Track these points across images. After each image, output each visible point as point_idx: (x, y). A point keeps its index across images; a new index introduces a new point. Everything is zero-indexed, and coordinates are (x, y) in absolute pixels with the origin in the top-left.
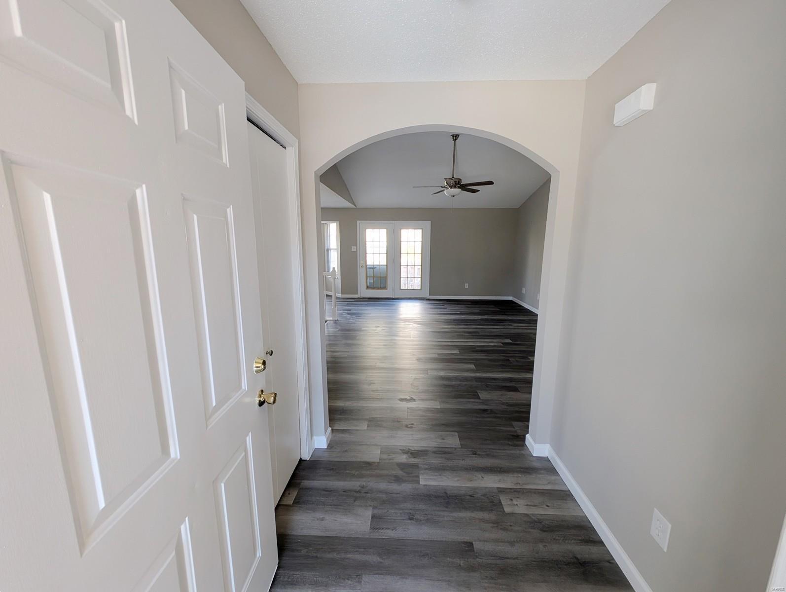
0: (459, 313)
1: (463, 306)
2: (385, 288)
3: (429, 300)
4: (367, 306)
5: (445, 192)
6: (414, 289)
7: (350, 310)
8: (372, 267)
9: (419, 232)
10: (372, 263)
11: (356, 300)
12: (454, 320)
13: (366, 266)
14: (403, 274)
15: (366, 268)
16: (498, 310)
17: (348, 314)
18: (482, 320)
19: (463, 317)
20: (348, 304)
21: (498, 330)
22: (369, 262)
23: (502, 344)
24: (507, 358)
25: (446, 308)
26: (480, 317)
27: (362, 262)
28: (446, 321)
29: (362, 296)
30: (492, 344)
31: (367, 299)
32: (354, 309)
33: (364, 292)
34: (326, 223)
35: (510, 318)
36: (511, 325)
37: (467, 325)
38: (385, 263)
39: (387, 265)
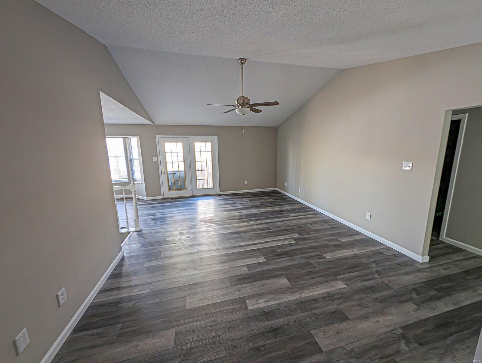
0: (246, 207)
1: (247, 200)
2: (184, 188)
3: (219, 195)
4: (170, 207)
5: (236, 110)
6: (208, 188)
7: (154, 215)
8: (172, 173)
9: (209, 144)
10: (171, 170)
11: (160, 201)
12: (247, 216)
13: (167, 172)
14: (199, 177)
15: (168, 174)
16: (272, 200)
17: (153, 220)
18: (267, 212)
19: (251, 211)
20: (152, 207)
21: (283, 223)
22: (170, 169)
23: (295, 240)
24: (308, 260)
25: (235, 203)
26: (263, 210)
27: (163, 170)
28: (240, 217)
29: (165, 197)
30: (287, 242)
31: (170, 200)
32: (159, 213)
33: (167, 193)
34: (127, 138)
35: (285, 208)
36: (289, 216)
37: (258, 220)
38: (183, 169)
39: (185, 171)
